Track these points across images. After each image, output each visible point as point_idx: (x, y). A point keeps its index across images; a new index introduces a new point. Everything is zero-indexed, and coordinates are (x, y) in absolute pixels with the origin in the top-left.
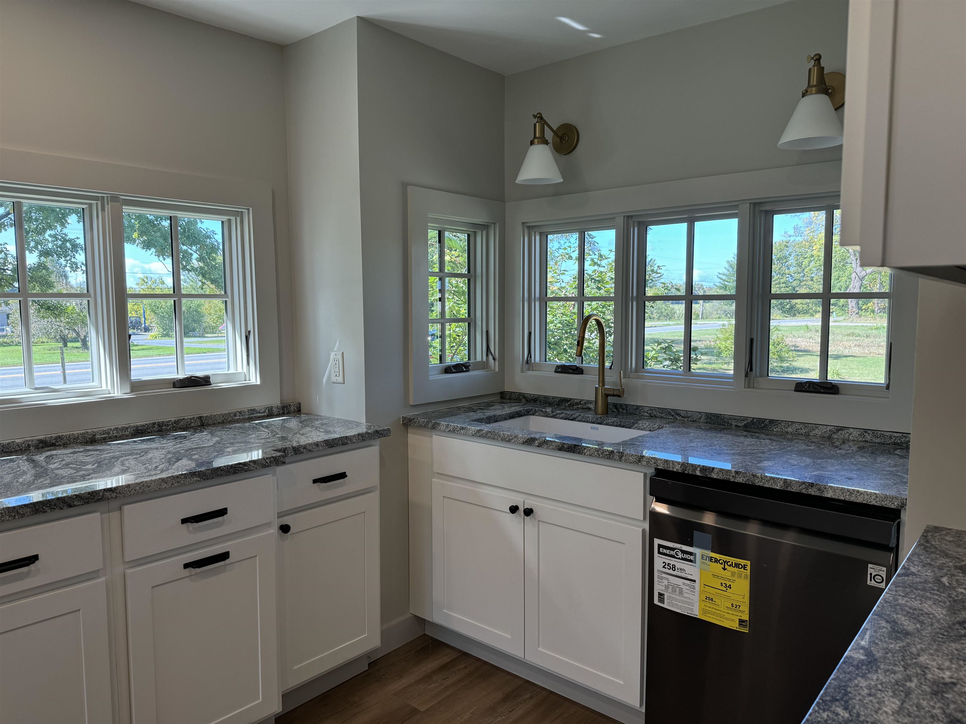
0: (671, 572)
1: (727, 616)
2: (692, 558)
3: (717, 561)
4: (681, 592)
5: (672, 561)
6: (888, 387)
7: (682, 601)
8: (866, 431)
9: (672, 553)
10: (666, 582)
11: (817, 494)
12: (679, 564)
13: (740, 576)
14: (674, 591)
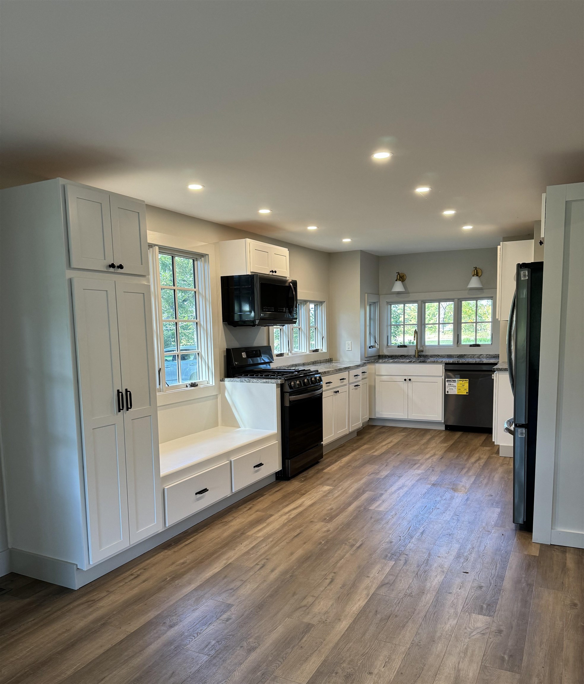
0: (450, 385)
1: (464, 392)
2: (455, 381)
3: (461, 380)
4: (453, 389)
5: (450, 383)
6: (492, 344)
7: (453, 391)
8: (487, 355)
9: (451, 381)
10: (449, 388)
11: (482, 362)
12: (452, 383)
13: (466, 383)
14: (451, 390)
